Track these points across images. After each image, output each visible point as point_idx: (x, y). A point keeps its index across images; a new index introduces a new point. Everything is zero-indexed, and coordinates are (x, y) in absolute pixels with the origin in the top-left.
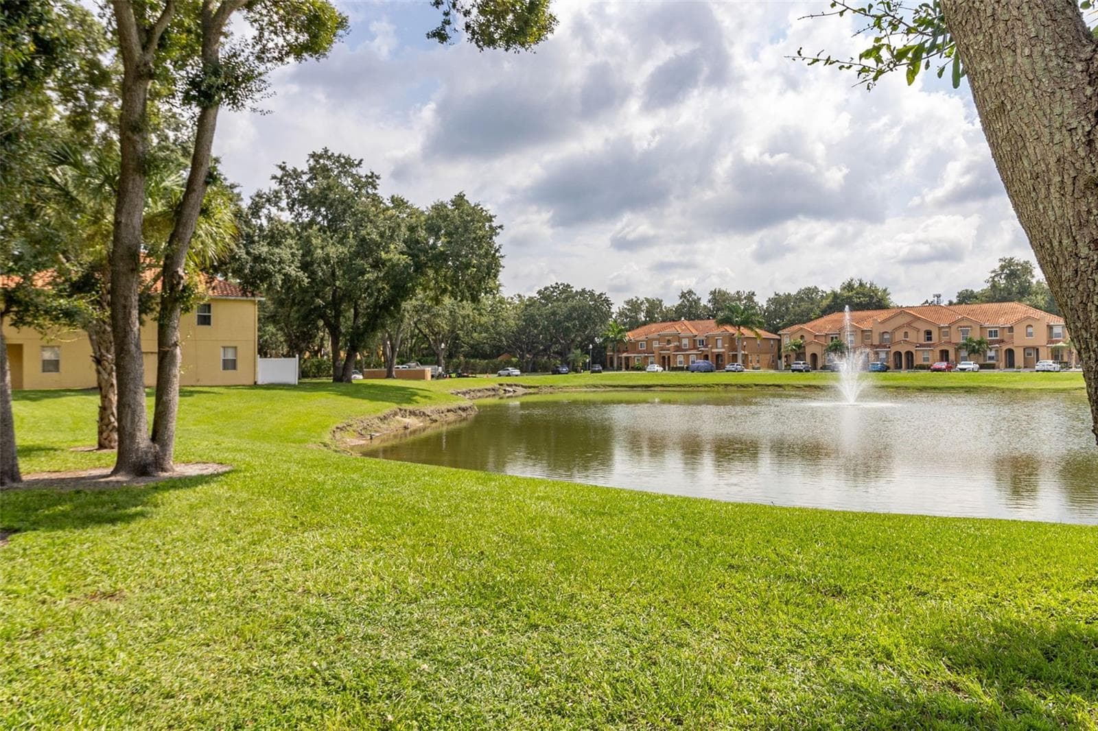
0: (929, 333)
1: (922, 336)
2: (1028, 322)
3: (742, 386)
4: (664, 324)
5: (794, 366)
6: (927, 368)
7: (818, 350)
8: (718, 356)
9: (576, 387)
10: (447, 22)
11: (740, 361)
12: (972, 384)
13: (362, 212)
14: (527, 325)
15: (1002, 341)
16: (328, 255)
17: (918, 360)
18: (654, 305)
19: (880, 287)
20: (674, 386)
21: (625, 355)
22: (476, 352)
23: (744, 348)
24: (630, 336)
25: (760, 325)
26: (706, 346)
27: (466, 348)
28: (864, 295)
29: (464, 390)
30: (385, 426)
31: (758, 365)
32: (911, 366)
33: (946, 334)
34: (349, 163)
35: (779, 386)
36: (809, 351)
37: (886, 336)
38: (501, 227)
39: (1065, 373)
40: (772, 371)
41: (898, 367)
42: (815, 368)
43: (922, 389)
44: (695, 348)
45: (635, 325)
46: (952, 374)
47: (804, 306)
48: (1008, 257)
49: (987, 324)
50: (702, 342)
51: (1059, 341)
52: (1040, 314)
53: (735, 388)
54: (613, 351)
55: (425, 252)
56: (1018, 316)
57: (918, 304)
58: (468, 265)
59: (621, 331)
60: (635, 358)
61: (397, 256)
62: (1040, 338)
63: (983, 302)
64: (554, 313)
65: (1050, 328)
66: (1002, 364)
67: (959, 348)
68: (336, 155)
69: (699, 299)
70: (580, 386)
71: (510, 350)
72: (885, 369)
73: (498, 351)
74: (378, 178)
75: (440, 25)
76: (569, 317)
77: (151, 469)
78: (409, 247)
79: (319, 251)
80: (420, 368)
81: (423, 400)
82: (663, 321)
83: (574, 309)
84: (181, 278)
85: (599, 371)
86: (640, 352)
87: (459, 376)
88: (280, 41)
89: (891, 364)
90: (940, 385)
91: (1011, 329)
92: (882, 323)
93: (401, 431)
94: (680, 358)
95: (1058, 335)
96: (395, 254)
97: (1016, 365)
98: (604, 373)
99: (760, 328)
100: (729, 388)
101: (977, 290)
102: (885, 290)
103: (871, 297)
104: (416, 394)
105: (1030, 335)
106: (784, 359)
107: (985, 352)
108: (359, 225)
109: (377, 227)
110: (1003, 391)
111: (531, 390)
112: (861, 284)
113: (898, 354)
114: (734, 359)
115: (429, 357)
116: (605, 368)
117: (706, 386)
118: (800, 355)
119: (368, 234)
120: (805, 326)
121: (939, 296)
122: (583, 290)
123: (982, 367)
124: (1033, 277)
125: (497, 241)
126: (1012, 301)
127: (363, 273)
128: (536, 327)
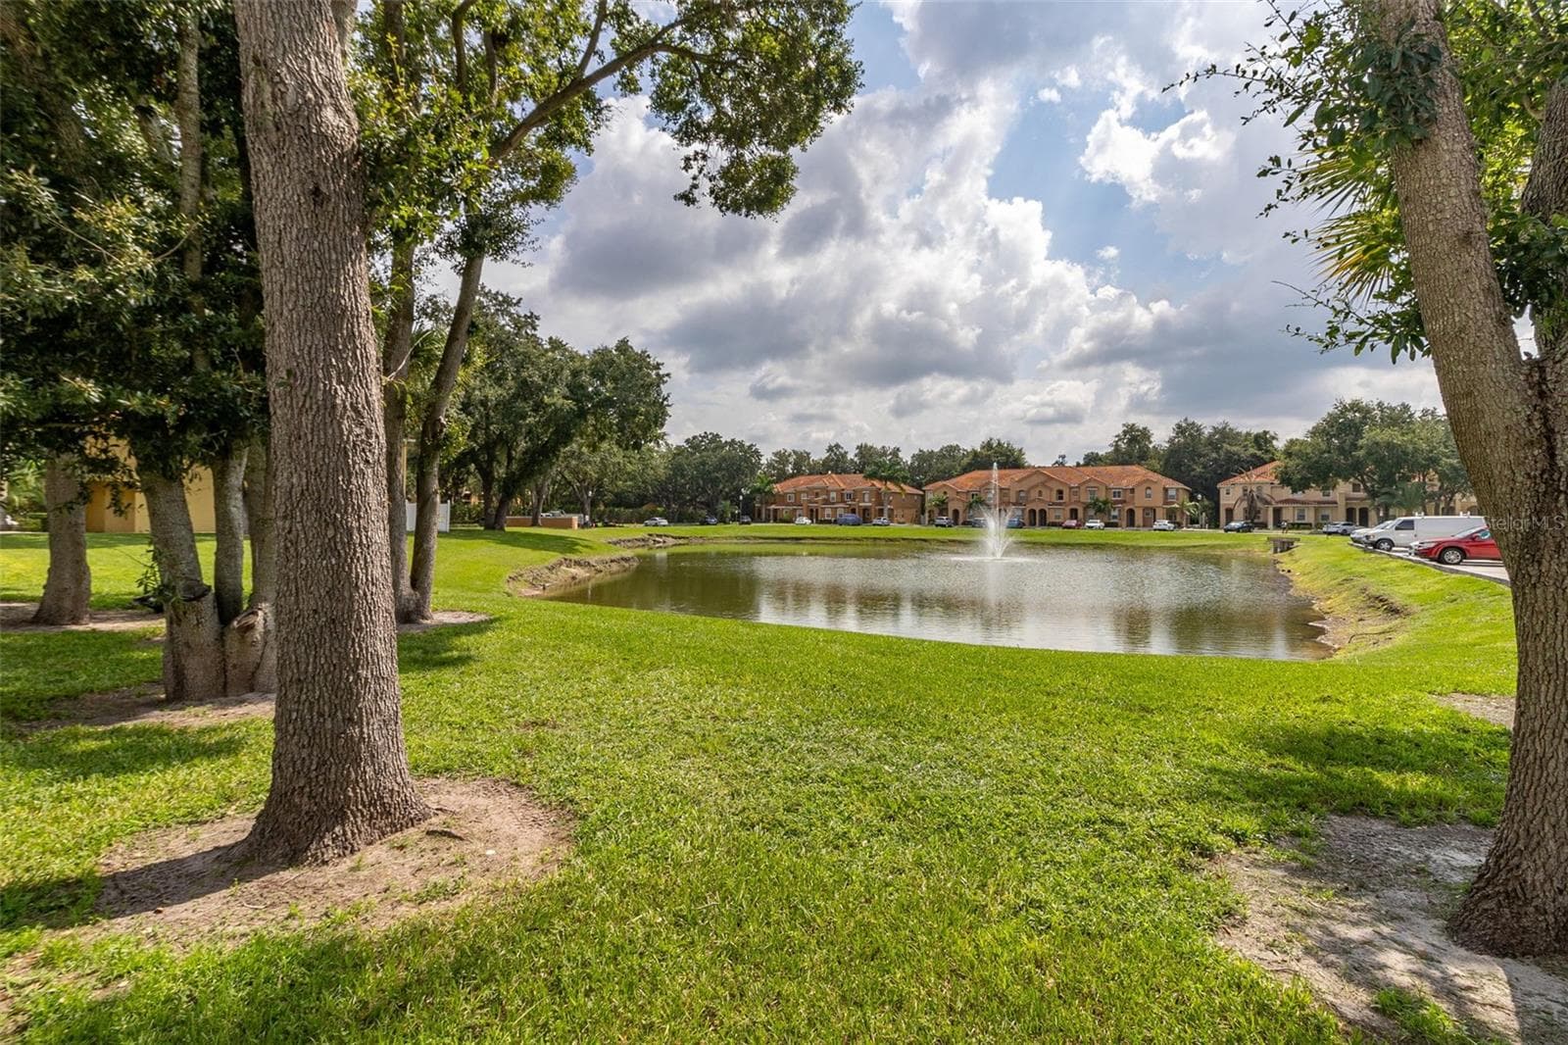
0: (1060, 492)
1: (1055, 494)
2: (1147, 484)
3: (891, 540)
4: (812, 477)
5: (938, 521)
6: (1059, 525)
7: (960, 507)
8: (865, 510)
9: (726, 538)
10: (695, 186)
11: (886, 515)
12: (1101, 541)
13: (524, 354)
14: (675, 475)
15: (1124, 502)
16: (486, 397)
17: (1051, 518)
18: (802, 458)
19: (1017, 447)
20: (823, 539)
21: (773, 507)
22: (620, 500)
23: (890, 503)
24: (777, 488)
25: (904, 480)
26: (854, 500)
27: (609, 497)
28: (1002, 454)
29: (614, 539)
30: (554, 576)
31: (902, 520)
32: (1044, 523)
33: (1076, 494)
34: (507, 300)
35: (925, 540)
36: (951, 507)
37: (1022, 494)
38: (668, 375)
39: (1179, 532)
40: (918, 526)
41: (1033, 524)
42: (956, 523)
43: (1056, 546)
44: (843, 502)
45: (782, 477)
46: (1081, 531)
47: (947, 462)
48: (1130, 423)
49: (1112, 486)
50: (849, 496)
51: (1173, 503)
52: (1156, 477)
53: (883, 542)
54: (761, 503)
55: (590, 398)
56: (1139, 479)
57: (1049, 464)
58: (636, 413)
59: (769, 483)
60: (784, 510)
61: (561, 401)
62: (1157, 500)
63: (1106, 464)
64: (704, 463)
65: (1166, 490)
66: (1124, 523)
67: (1087, 507)
68: (493, 292)
69: (846, 453)
70: (731, 538)
71: (656, 500)
72: (1020, 526)
73: (642, 500)
74: (537, 318)
75: (688, 188)
76: (718, 468)
77: (414, 617)
78: (571, 391)
79: (477, 392)
80: (568, 516)
81: (585, 549)
82: (811, 474)
83: (724, 459)
84: (443, 425)
85: (748, 523)
86: (788, 505)
87: (606, 525)
88: (506, 185)
89: (1027, 521)
90: (1072, 541)
91: (1132, 490)
92: (1019, 481)
93: (570, 580)
94: (828, 511)
95: (1172, 497)
96: (557, 398)
97: (1136, 523)
98: (753, 525)
99: (905, 483)
100: (878, 542)
101: (1101, 453)
102: (1021, 450)
103: (1008, 457)
104: (577, 544)
105: (1149, 496)
106: (927, 514)
107: (1109, 511)
108: (520, 367)
109: (539, 369)
110: (1127, 548)
111: (681, 541)
112: (999, 444)
113: (1033, 512)
114: (881, 511)
115: (572, 504)
116: (753, 520)
117: (855, 539)
118: (943, 511)
119: (530, 377)
120: (947, 483)
121: (1063, 457)
122: (733, 440)
123: (1107, 525)
124: (1151, 442)
125: (665, 389)
126: (1132, 464)
127: (524, 418)
128: (683, 476)
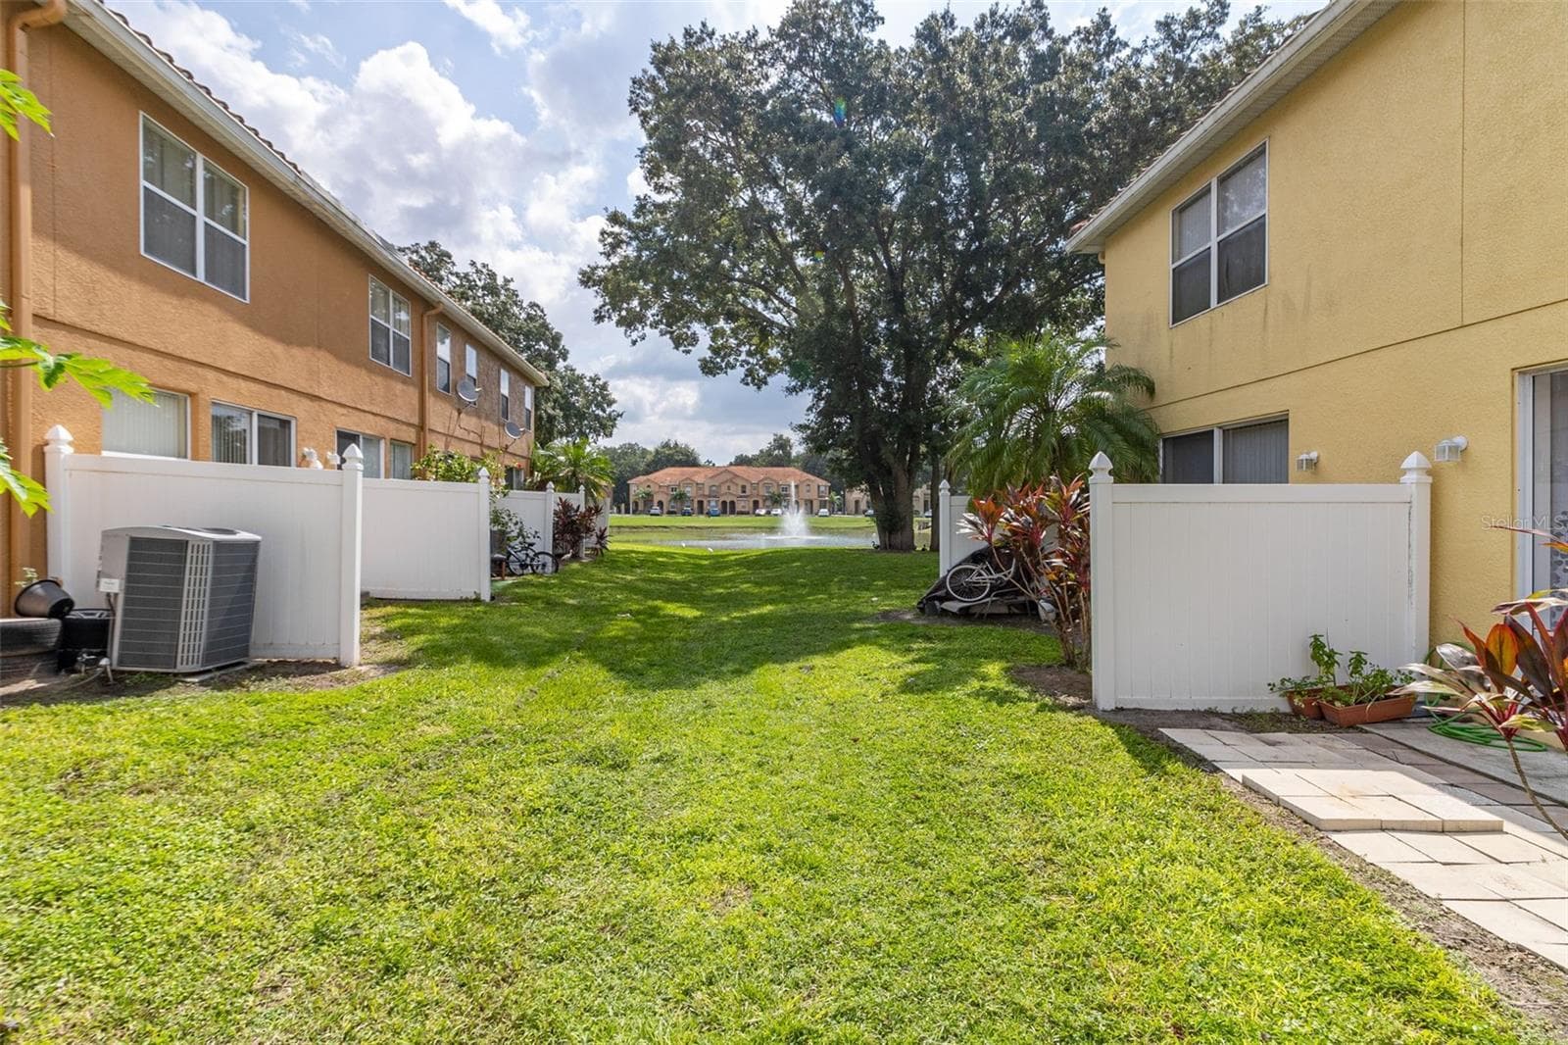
0: (744, 487)
1: (738, 489)
2: (808, 482)
5: (644, 511)
6: (745, 513)
7: (664, 498)
17: (738, 508)
28: (681, 454)
32: (733, 512)
33: (755, 488)
36: (656, 498)
37: (714, 488)
41: (724, 512)
42: (664, 512)
46: (769, 518)
49: (780, 483)
51: (824, 496)
52: (812, 477)
56: (799, 478)
62: (813, 494)
65: (819, 487)
67: (765, 500)
89: (720, 511)
91: (796, 487)
92: (712, 477)
95: (823, 492)
103: (688, 456)
105: (808, 491)
107: (782, 503)
112: (677, 445)
113: (724, 503)
118: (648, 502)
